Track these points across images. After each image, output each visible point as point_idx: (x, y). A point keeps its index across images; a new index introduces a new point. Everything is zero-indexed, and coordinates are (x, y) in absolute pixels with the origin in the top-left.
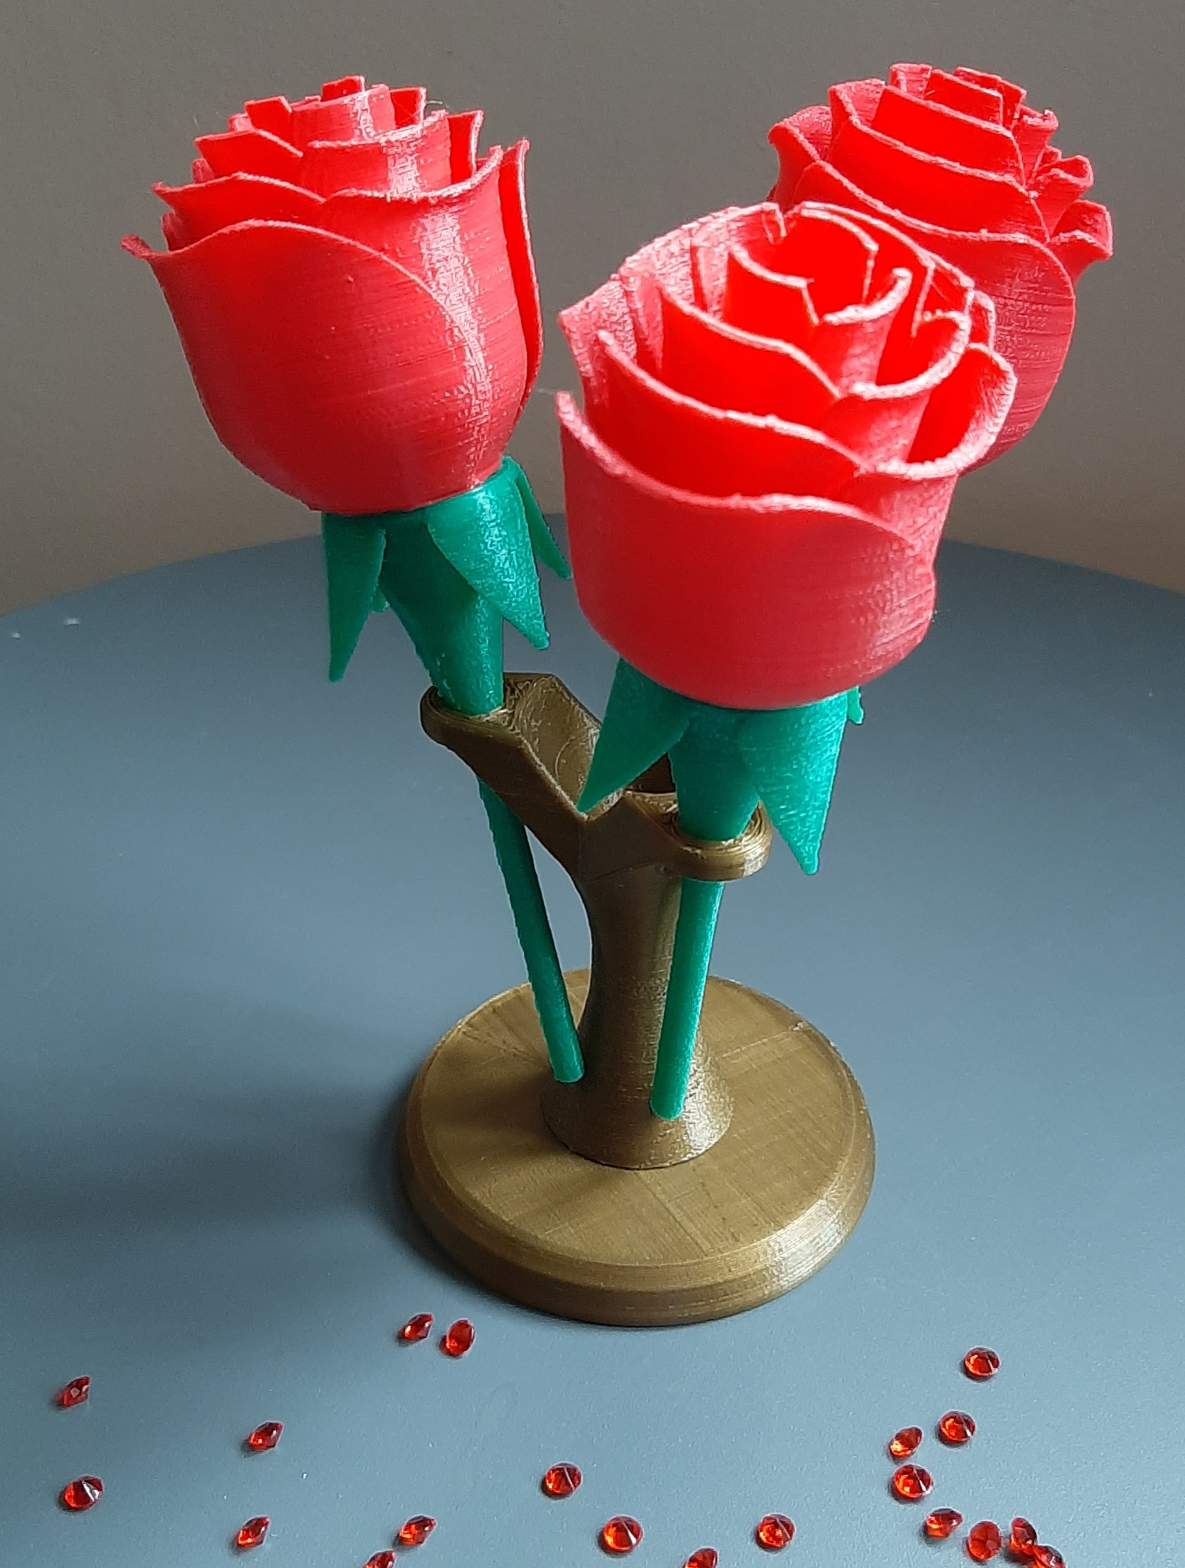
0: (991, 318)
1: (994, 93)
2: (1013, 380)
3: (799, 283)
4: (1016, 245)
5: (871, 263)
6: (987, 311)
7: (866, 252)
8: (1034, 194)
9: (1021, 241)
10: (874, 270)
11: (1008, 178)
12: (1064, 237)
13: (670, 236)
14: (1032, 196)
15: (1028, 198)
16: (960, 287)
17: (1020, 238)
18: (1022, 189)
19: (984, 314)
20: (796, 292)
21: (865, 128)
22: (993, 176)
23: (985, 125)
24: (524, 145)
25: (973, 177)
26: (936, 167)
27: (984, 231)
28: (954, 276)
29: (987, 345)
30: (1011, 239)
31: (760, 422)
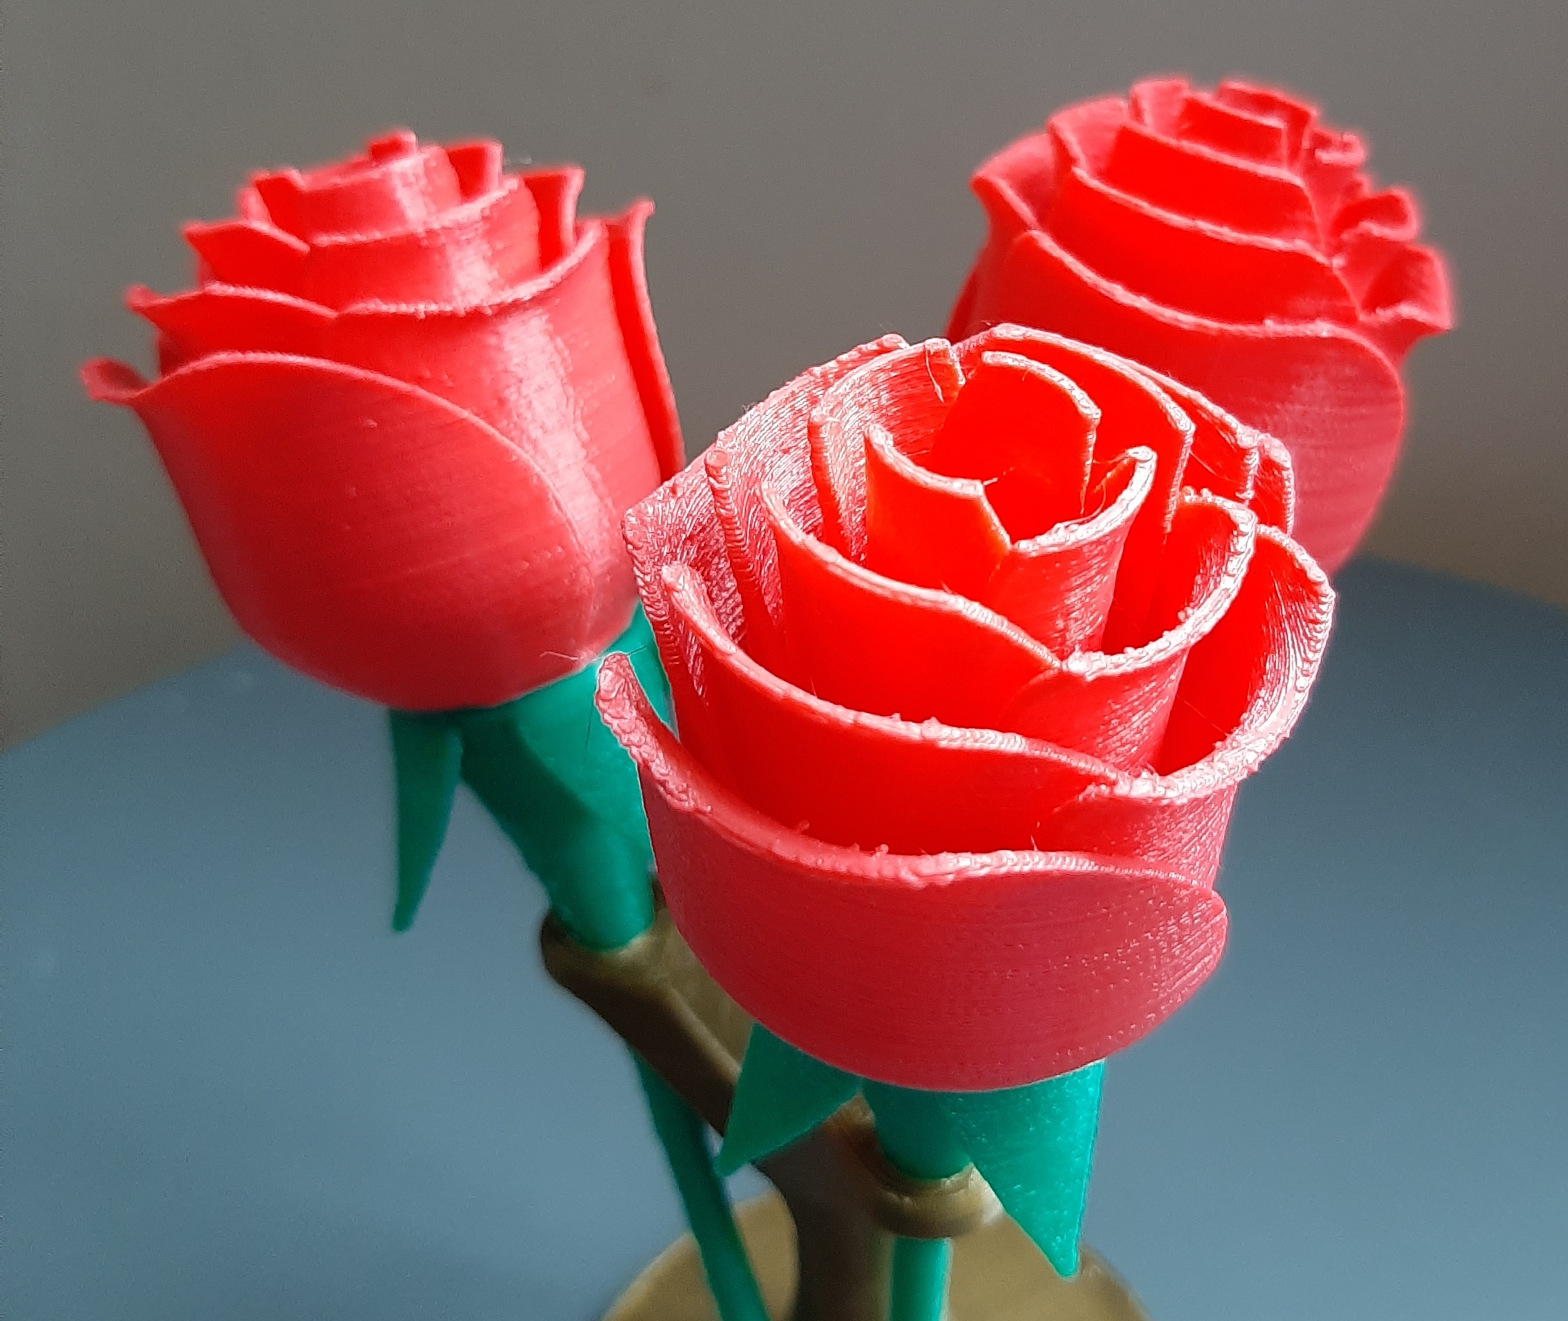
0: (1289, 480)
1: (1273, 121)
2: (1329, 595)
3: (972, 489)
4: (1318, 341)
5: (1092, 438)
6: (1280, 468)
7: (1080, 422)
8: (1338, 262)
9: (1324, 334)
10: (1096, 445)
11: (1300, 245)
12: (1384, 315)
13: (793, 386)
14: (1334, 265)
15: (1329, 269)
16: (1237, 446)
17: (1324, 329)
18: (1320, 258)
19: (1276, 472)
20: (968, 505)
21: (1095, 183)
22: (1277, 243)
23: (1265, 170)
24: (645, 208)
25: (1250, 249)
26: (1197, 236)
27: (1269, 323)
28: (1226, 427)
29: (1284, 529)
30: (1309, 333)
31: (913, 731)
